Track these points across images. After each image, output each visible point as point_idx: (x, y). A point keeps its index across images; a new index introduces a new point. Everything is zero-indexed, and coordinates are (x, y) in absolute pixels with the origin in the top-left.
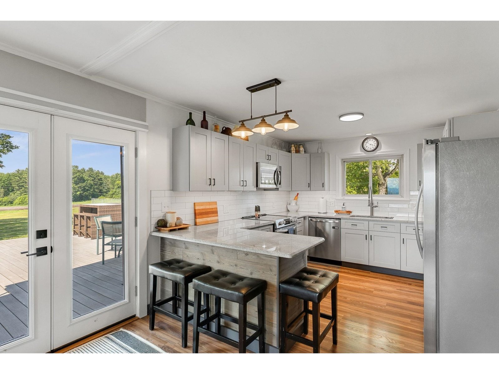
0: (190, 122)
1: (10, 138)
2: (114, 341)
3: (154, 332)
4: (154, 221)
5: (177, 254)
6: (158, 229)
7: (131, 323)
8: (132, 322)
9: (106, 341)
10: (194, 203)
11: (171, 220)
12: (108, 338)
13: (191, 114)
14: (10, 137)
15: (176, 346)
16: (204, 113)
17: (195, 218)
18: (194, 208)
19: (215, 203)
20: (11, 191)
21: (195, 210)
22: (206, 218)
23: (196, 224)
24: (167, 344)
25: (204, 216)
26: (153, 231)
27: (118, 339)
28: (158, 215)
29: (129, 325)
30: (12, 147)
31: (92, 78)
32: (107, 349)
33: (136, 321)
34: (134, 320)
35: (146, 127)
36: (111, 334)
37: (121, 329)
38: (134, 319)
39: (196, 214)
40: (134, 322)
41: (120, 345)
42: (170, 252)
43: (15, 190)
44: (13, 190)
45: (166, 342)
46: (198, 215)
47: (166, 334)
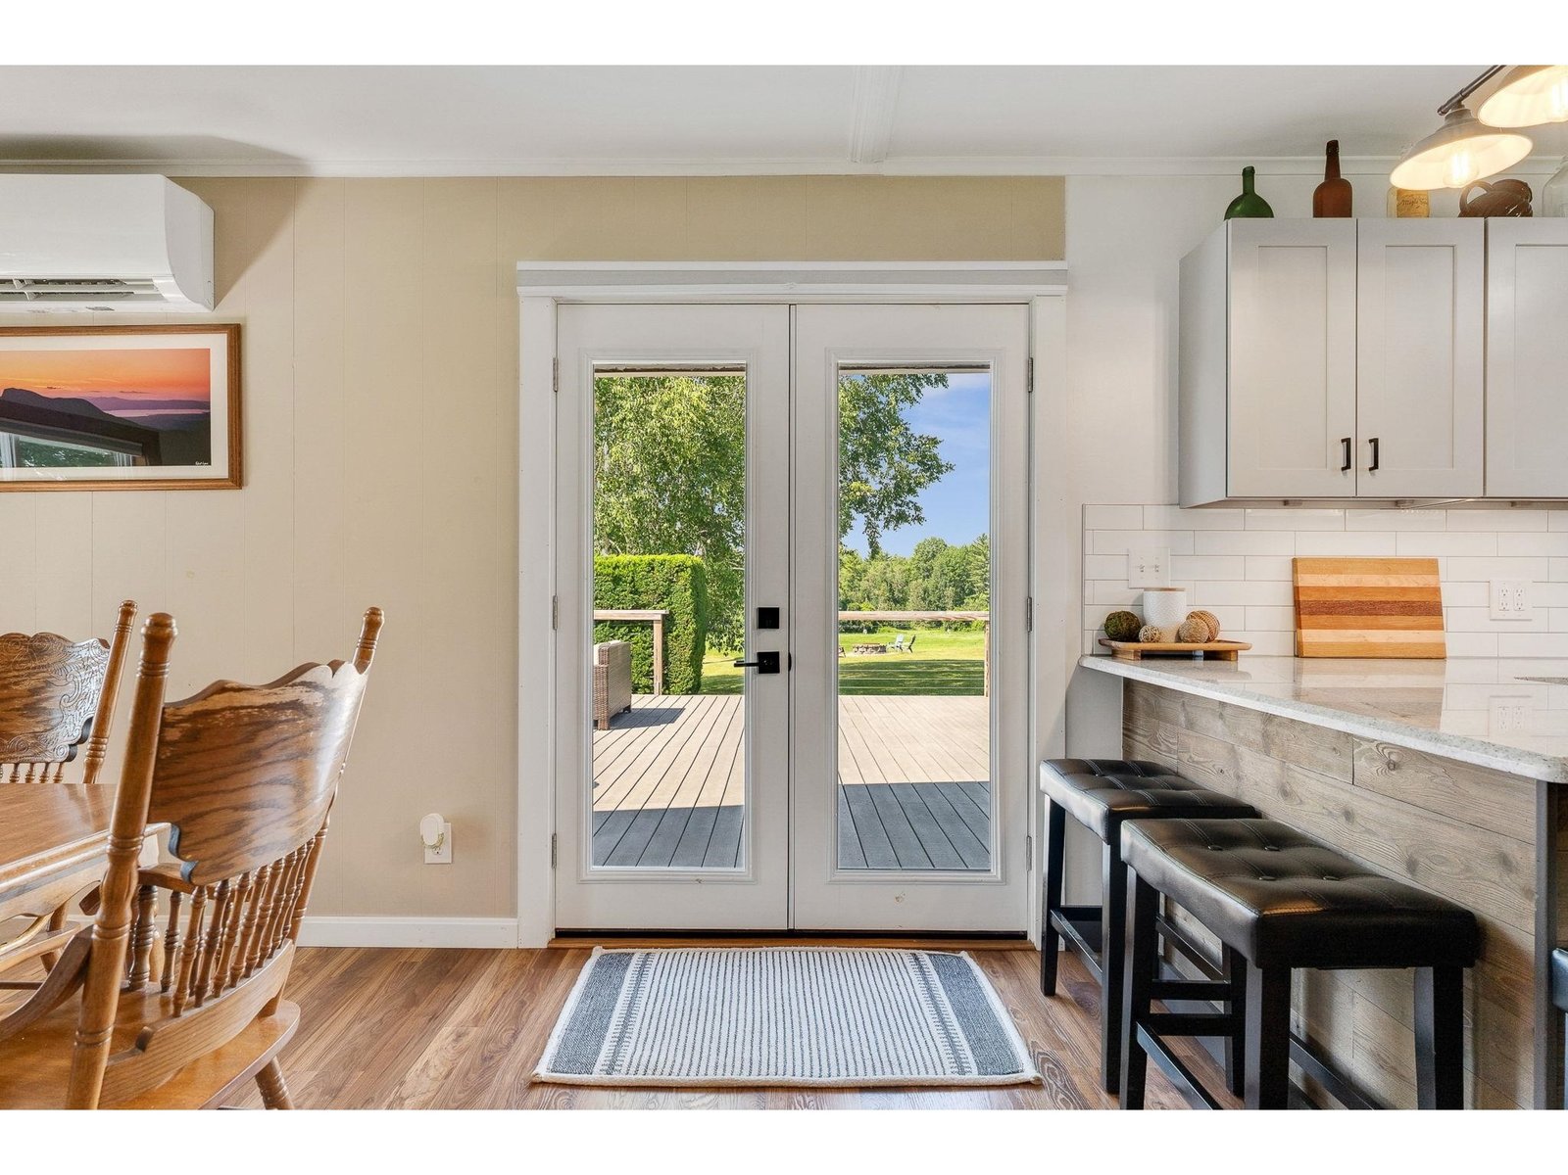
0: (1250, 205)
1: (937, 446)
2: (923, 973)
3: (1048, 1001)
4: (1096, 619)
5: (1163, 748)
6: (1110, 646)
7: (1005, 950)
8: (1009, 950)
9: (908, 965)
10: (1294, 561)
11: (1164, 618)
12: (917, 959)
13: (1249, 174)
14: (936, 443)
15: (1084, 1072)
16: (1332, 149)
17: (1298, 625)
18: (1294, 580)
19: (1431, 566)
20: (968, 595)
21: (1296, 590)
22: (1359, 631)
23: (1298, 654)
24: (1062, 1055)
25: (1346, 619)
26: (1092, 655)
27: (938, 972)
28: (1111, 596)
29: (998, 955)
30: (939, 468)
31: (889, 169)
32: (894, 983)
33: (1020, 953)
34: (1018, 946)
35: (1061, 277)
36: (928, 954)
37: (964, 954)
38: (1018, 944)
39: (1306, 608)
40: (1014, 953)
41: (929, 989)
42: (1145, 736)
43: (976, 589)
44: (972, 592)
45: (1062, 1046)
46: (1312, 613)
47: (1083, 1024)
